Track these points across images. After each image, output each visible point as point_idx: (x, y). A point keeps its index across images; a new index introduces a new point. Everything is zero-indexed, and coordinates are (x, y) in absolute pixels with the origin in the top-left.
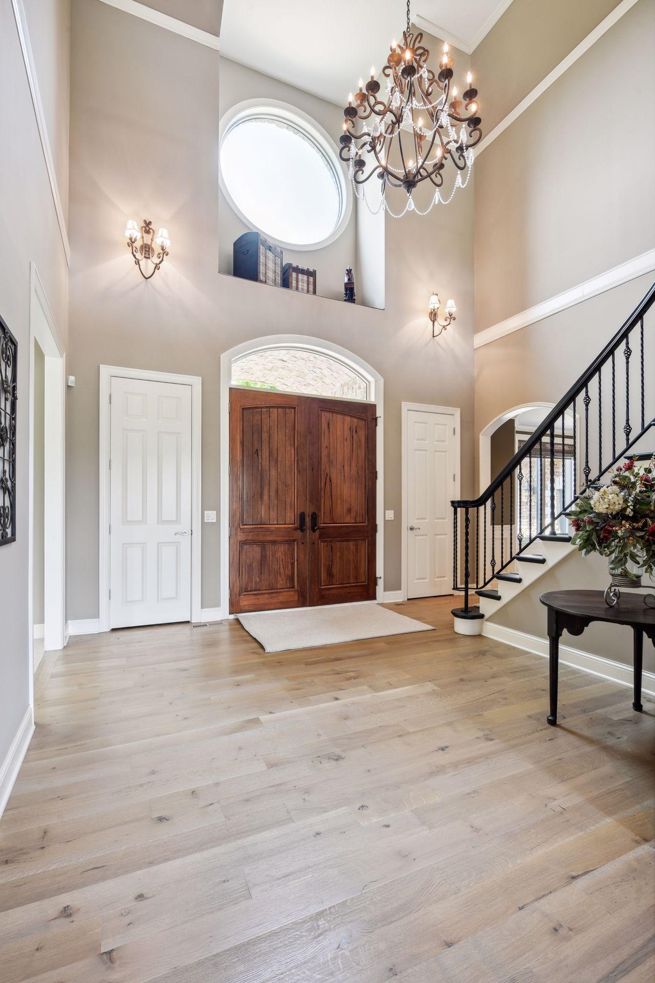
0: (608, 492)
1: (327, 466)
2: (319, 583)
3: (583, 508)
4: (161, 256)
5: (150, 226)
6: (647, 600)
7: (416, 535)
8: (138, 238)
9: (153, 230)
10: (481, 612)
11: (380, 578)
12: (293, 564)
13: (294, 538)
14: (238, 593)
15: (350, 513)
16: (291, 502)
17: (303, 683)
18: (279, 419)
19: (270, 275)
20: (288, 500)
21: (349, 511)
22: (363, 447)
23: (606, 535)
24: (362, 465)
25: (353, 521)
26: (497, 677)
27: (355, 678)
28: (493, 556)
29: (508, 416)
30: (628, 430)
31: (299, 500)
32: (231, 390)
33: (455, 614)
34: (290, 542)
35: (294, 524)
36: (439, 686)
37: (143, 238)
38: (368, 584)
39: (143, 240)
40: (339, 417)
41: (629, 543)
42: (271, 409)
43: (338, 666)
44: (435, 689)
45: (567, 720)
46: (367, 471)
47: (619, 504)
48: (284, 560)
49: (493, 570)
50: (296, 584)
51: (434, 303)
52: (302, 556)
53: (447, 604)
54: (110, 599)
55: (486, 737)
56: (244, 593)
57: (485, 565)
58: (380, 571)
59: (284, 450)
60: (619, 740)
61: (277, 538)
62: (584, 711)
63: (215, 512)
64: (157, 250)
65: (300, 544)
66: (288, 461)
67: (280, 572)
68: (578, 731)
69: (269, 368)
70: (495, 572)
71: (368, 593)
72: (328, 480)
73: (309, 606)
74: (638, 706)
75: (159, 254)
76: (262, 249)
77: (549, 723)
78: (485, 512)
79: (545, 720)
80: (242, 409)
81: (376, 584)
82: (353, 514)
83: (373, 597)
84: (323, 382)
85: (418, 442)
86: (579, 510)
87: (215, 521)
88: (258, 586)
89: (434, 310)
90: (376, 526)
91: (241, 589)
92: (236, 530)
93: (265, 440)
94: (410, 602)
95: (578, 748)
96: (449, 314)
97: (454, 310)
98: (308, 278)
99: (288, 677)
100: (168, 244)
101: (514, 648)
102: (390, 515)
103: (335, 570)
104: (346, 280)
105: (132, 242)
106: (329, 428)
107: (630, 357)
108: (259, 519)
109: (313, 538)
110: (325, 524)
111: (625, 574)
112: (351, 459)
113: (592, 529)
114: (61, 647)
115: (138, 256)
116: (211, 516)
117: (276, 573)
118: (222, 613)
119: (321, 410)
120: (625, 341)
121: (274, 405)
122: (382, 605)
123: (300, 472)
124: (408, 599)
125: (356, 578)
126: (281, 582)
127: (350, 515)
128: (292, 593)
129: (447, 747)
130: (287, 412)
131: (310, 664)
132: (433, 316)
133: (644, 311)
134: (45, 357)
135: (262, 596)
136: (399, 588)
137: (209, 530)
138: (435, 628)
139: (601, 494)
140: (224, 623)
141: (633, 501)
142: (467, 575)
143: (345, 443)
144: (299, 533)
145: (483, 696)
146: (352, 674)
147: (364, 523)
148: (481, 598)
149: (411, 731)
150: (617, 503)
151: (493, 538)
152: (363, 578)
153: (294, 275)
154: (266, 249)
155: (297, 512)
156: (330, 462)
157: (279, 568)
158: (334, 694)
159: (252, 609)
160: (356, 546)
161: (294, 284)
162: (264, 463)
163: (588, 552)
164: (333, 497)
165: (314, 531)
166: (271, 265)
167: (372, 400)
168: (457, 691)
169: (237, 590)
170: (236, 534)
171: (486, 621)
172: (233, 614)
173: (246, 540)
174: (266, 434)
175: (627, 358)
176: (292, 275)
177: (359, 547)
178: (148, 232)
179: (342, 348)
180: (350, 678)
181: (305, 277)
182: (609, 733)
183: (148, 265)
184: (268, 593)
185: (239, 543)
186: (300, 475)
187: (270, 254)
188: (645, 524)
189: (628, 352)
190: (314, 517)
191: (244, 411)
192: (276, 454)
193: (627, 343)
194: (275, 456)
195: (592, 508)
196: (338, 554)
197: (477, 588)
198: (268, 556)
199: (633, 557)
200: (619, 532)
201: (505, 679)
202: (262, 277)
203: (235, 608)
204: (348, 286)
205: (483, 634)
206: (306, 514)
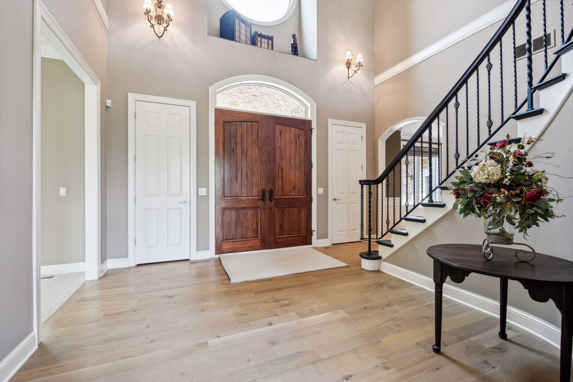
0: (487, 165)
1: (280, 160)
2: (275, 234)
3: (461, 180)
4: (168, 21)
5: (161, 4)
6: (518, 254)
7: (337, 204)
8: (152, 10)
9: (163, 6)
10: (380, 254)
11: (314, 231)
12: (257, 222)
13: (258, 205)
14: (221, 241)
15: (295, 189)
16: (256, 182)
17: (250, 309)
18: (248, 129)
19: (243, 38)
20: (254, 181)
21: (294, 188)
22: (303, 147)
23: (486, 200)
24: (302, 159)
25: (297, 195)
26: (391, 305)
27: (288, 305)
28: (388, 217)
29: (397, 127)
30: (490, 124)
31: (261, 181)
32: (216, 110)
33: (362, 256)
34: (256, 208)
35: (258, 196)
36: (347, 313)
37: (156, 10)
38: (307, 235)
39: (157, 12)
40: (288, 128)
41: (507, 207)
42: (243, 123)
43: (278, 295)
44: (345, 316)
45: (449, 348)
46: (305, 163)
47: (497, 175)
48: (251, 220)
49: (388, 227)
50: (259, 235)
51: (348, 55)
52: (263, 217)
53: (357, 247)
54: (135, 245)
55: (383, 365)
56: (226, 241)
57: (382, 223)
58: (314, 227)
59: (251, 149)
60: (494, 370)
61: (247, 206)
62: (461, 339)
63: (205, 189)
64: (166, 18)
65: (262, 209)
66: (254, 156)
67: (249, 227)
68: (459, 360)
69: (247, 101)
70: (389, 228)
71: (307, 241)
72: (280, 168)
73: (268, 249)
74: (503, 335)
75: (167, 21)
76: (237, 21)
77: (434, 351)
78: (382, 188)
79: (430, 348)
80: (224, 122)
81: (311, 235)
82: (297, 190)
83: (310, 243)
84: (280, 109)
85: (340, 144)
86: (459, 181)
87: (205, 194)
88: (234, 236)
89: (349, 60)
90: (312, 198)
91: (223, 238)
92: (220, 200)
93: (238, 142)
94: (334, 246)
95: (461, 378)
96: (359, 63)
97: (361, 60)
98: (268, 41)
99: (240, 304)
100: (172, 14)
101: (403, 281)
102: (321, 191)
103: (285, 226)
104: (292, 42)
105: (148, 12)
106: (281, 135)
107: (491, 70)
108: (235, 193)
109: (271, 205)
110: (278, 196)
111: (503, 233)
112: (295, 155)
113: (472, 196)
114: (96, 278)
115: (153, 22)
116: (203, 191)
117: (246, 228)
118: (210, 253)
119: (275, 124)
120: (487, 58)
121: (245, 120)
122: (315, 248)
123: (261, 163)
124: (332, 244)
125: (299, 231)
126: (250, 233)
127: (295, 190)
128: (257, 241)
129: (351, 376)
130: (253, 124)
131: (258, 293)
132: (348, 65)
133: (502, 34)
134: (86, 85)
135: (237, 242)
136: (327, 237)
137: (201, 201)
138: (348, 265)
139: (480, 167)
140: (211, 260)
141: (510, 172)
142: (370, 230)
143: (292, 145)
144: (261, 203)
145: (381, 323)
146: (286, 302)
147: (304, 196)
148: (380, 246)
149: (323, 358)
150: (495, 174)
151: (388, 205)
152: (303, 232)
153: (259, 39)
154: (240, 21)
155: (260, 189)
156: (282, 157)
157: (248, 224)
158: (269, 320)
159: (230, 251)
160: (299, 211)
161: (259, 44)
162: (238, 157)
163: (466, 215)
164: (284, 180)
165: (271, 201)
166: (243, 32)
167: (309, 117)
168: (362, 318)
169: (220, 239)
170: (220, 203)
171: (383, 261)
172: (218, 254)
173: (226, 207)
174: (239, 139)
175: (489, 71)
176: (257, 39)
177: (300, 211)
178: (160, 7)
179: (289, 84)
180: (284, 306)
181: (266, 41)
182: (485, 362)
183: (159, 29)
184: (241, 241)
185: (221, 209)
186: (262, 165)
187: (243, 25)
188: (521, 191)
189: (490, 66)
190: (271, 192)
191: (225, 124)
192: (246, 151)
193: (489, 60)
194: (245, 153)
195: (472, 179)
196: (287, 215)
197: (377, 239)
198: (241, 217)
199: (510, 220)
200: (498, 198)
201: (397, 307)
202: (237, 39)
203: (219, 250)
204: (294, 46)
205: (381, 270)
206: (266, 190)
